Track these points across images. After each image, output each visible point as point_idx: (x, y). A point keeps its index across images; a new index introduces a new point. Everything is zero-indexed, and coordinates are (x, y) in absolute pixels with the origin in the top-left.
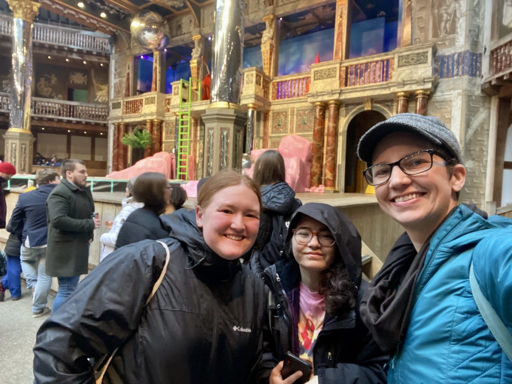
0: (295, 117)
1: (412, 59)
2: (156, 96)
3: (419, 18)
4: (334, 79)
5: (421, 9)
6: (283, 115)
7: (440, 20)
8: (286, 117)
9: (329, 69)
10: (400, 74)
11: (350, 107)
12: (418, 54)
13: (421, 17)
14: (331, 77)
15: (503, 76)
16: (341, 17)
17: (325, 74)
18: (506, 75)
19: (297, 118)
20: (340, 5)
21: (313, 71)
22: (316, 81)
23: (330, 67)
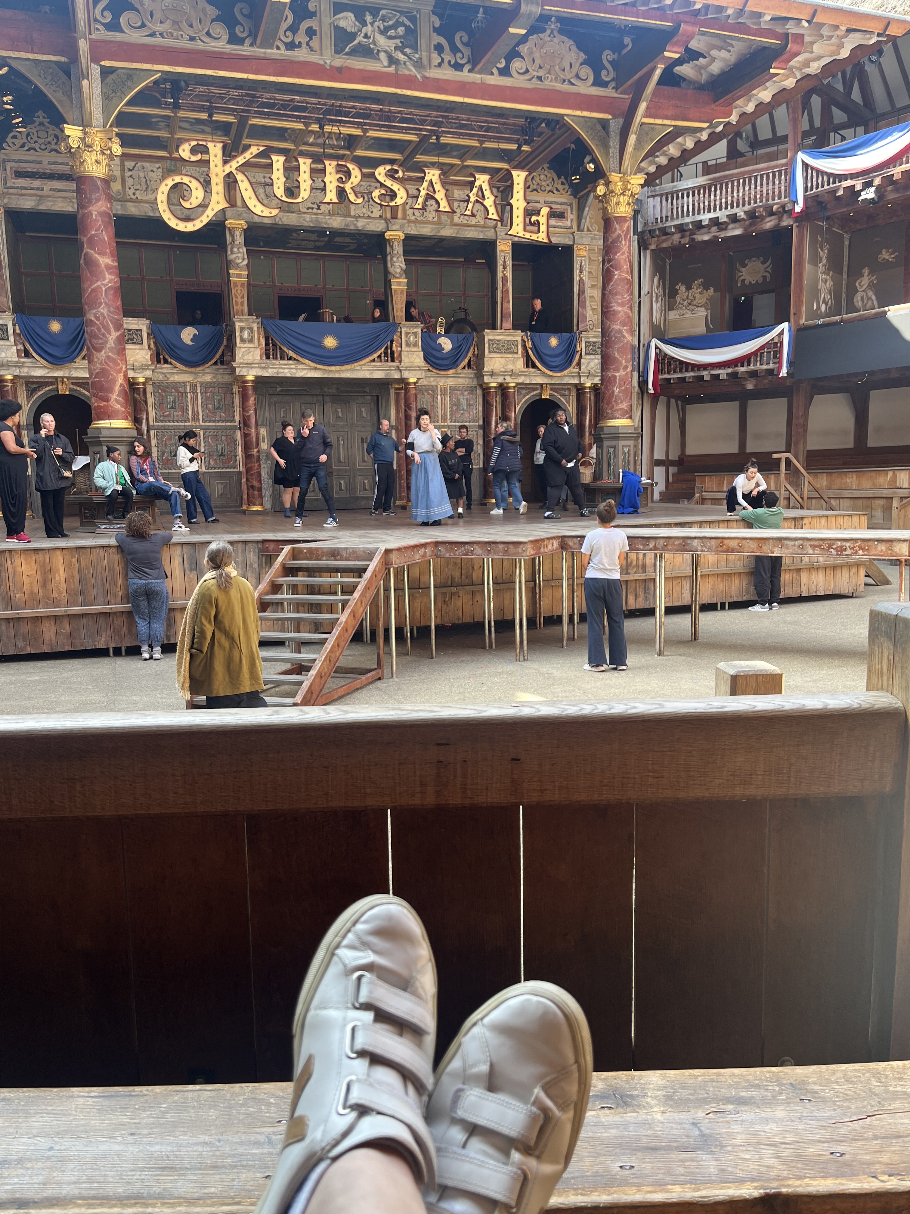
0: (448, 399)
2: (144, 329)
3: (591, 297)
4: (515, 356)
5: (593, 286)
6: (429, 394)
8: (434, 396)
9: (508, 341)
10: (589, 363)
11: (524, 392)
13: (593, 297)
14: (511, 353)
15: (670, 379)
16: (505, 268)
17: (503, 346)
18: (674, 379)
19: (451, 400)
20: (502, 251)
21: (486, 340)
22: (493, 355)
23: (509, 338)
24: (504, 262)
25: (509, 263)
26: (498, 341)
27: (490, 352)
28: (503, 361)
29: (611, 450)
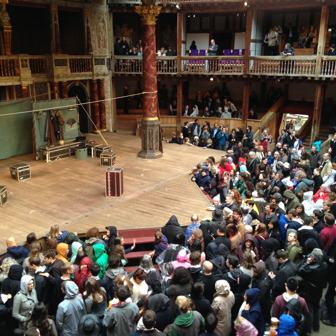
0: (34, 89)
1: (100, 62)
4: (67, 67)
7: (100, 40)
10: (96, 69)
12: (101, 59)
14: (64, 66)
17: (61, 62)
19: (36, 89)
20: (54, 11)
21: (53, 59)
22: (57, 67)
23: (63, 58)
24: (55, 17)
25: (57, 17)
26: (59, 60)
27: (55, 66)
28: (61, 70)
29: (151, 131)
